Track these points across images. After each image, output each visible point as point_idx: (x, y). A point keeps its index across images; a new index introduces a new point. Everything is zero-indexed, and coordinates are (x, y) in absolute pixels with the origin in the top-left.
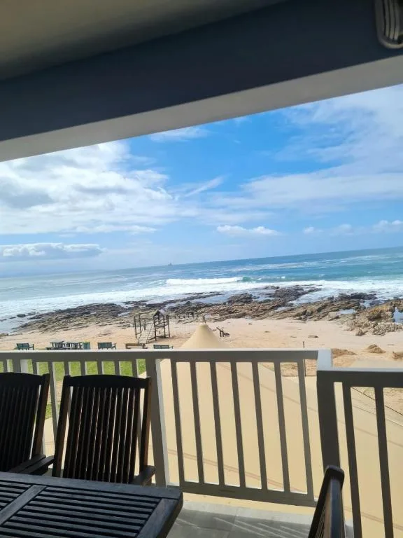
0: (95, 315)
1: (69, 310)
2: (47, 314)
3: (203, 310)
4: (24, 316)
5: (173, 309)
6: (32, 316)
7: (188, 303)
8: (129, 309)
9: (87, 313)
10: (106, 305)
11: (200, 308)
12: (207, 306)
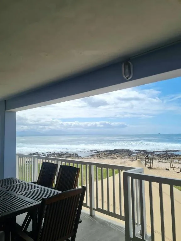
0: (121, 154)
1: (110, 151)
2: (101, 151)
3: (174, 157)
4: (93, 151)
5: (158, 155)
6: (96, 152)
7: (166, 153)
8: (136, 153)
9: (117, 153)
10: (126, 150)
11: (173, 156)
12: (176, 155)
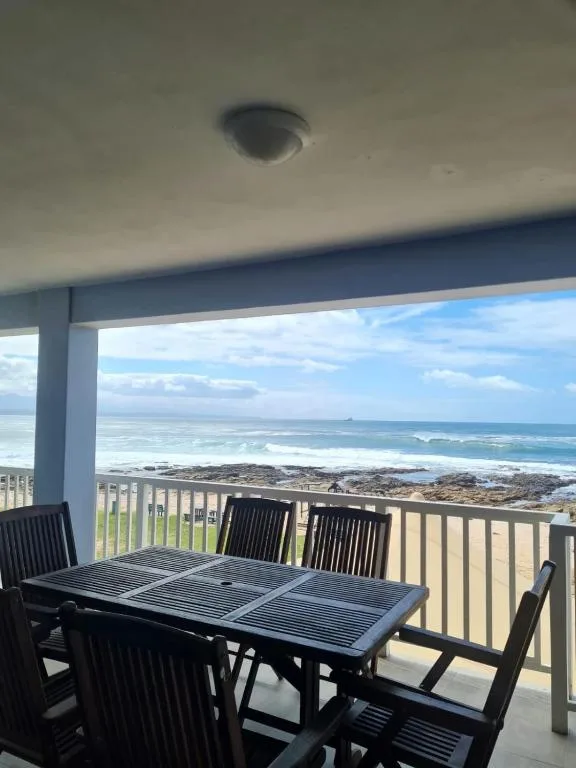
0: (245, 479)
1: (211, 469)
2: (183, 471)
3: (399, 490)
4: (154, 469)
5: (354, 484)
6: (164, 471)
7: (377, 478)
8: (293, 476)
9: (236, 475)
10: (260, 467)
11: (395, 487)
12: (404, 485)
